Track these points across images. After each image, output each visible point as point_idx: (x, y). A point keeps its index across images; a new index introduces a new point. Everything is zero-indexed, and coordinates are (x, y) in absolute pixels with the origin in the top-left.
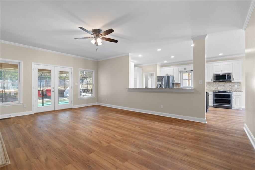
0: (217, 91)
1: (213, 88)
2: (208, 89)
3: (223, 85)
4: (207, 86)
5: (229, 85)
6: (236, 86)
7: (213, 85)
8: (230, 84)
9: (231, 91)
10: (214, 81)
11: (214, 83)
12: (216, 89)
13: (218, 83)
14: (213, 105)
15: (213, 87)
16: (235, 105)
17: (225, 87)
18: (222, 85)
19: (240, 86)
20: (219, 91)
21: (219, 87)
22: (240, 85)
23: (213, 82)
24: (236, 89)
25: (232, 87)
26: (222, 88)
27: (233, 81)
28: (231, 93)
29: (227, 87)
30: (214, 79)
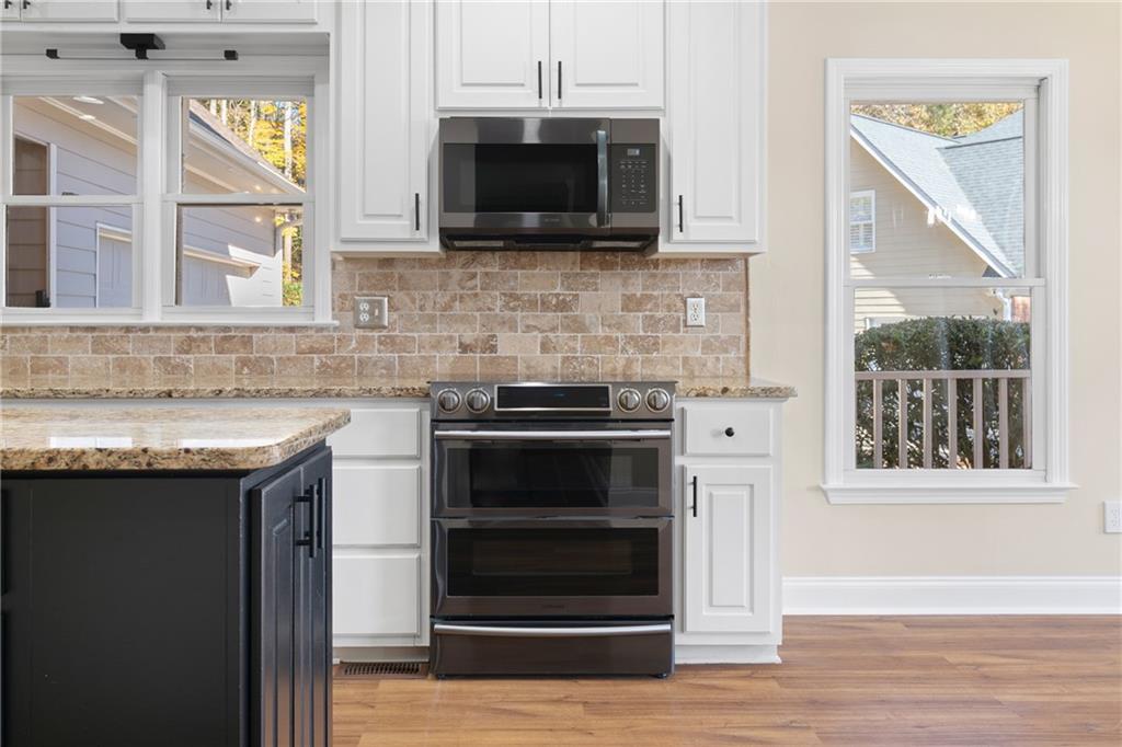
0: (487, 397)
1: (437, 345)
2: (374, 353)
3: (563, 306)
4: (364, 318)
5: (631, 304)
6: (697, 310)
7: (443, 299)
8: (638, 282)
9: (664, 397)
10: (449, 237)
11: (456, 273)
12: (476, 365)
13: (492, 265)
14: (434, 635)
15: (442, 331)
16: (711, 604)
17: (578, 326)
18: (545, 306)
19: (733, 308)
20: (509, 395)
21: (513, 328)
22: (740, 295)
23: (434, 246)
24: (698, 354)
25: (652, 323)
26: (545, 347)
27: (669, 239)
28: (667, 421)
29: (601, 332)
30: (450, 202)
